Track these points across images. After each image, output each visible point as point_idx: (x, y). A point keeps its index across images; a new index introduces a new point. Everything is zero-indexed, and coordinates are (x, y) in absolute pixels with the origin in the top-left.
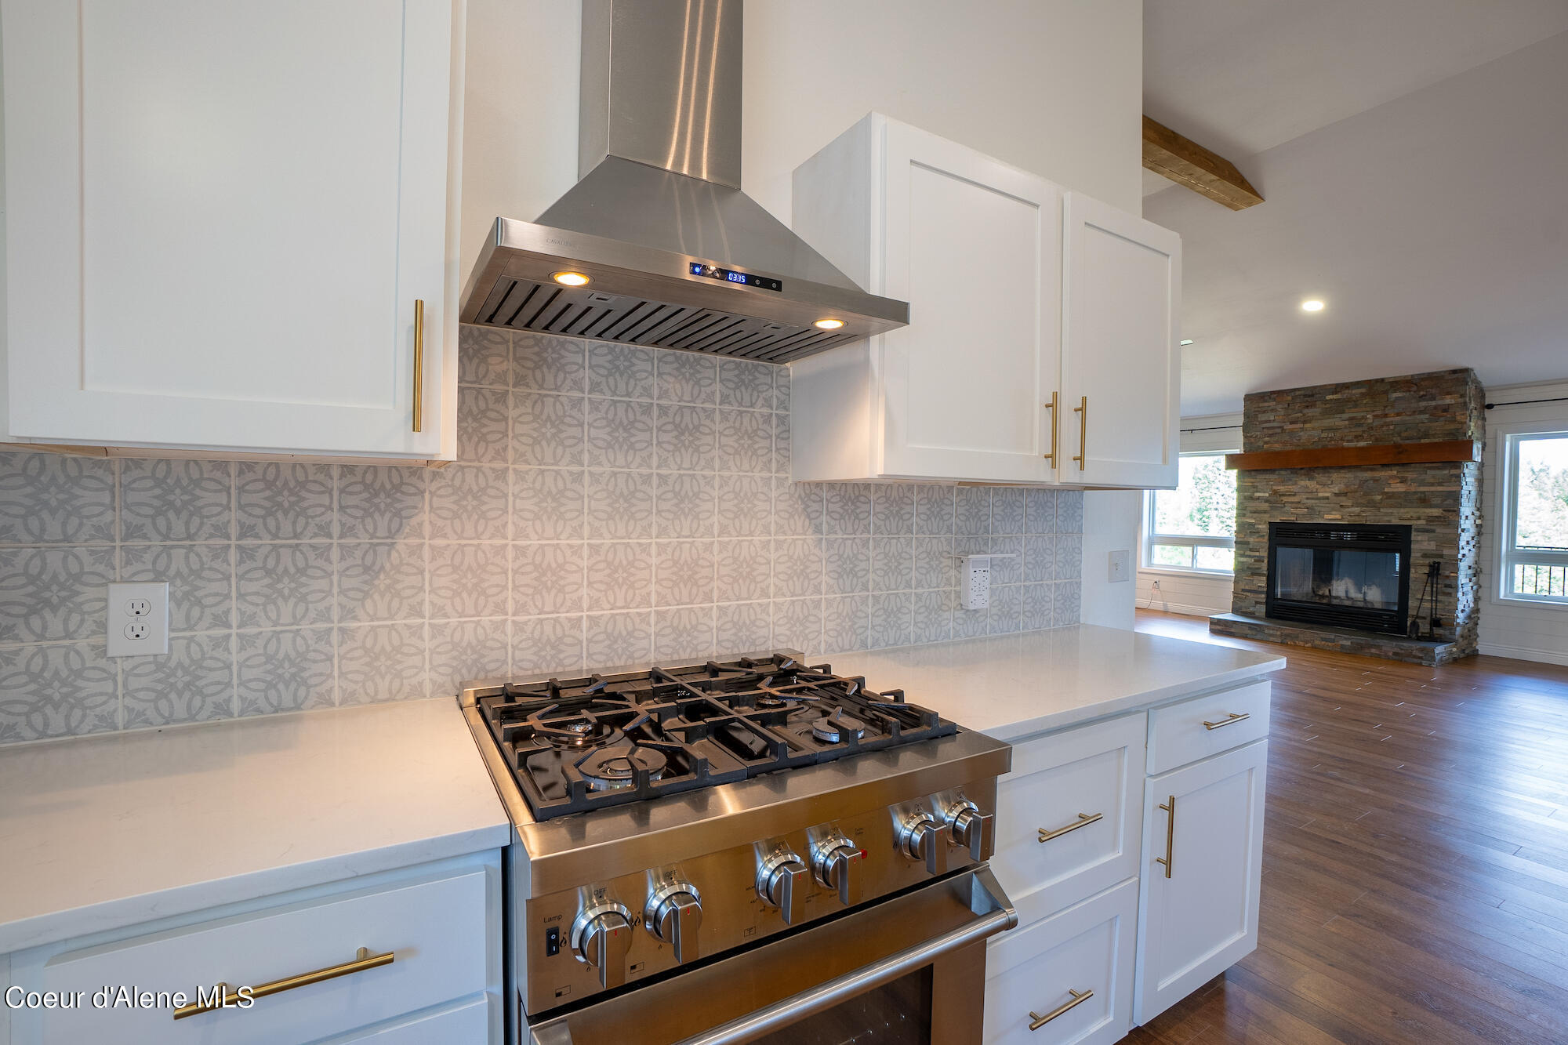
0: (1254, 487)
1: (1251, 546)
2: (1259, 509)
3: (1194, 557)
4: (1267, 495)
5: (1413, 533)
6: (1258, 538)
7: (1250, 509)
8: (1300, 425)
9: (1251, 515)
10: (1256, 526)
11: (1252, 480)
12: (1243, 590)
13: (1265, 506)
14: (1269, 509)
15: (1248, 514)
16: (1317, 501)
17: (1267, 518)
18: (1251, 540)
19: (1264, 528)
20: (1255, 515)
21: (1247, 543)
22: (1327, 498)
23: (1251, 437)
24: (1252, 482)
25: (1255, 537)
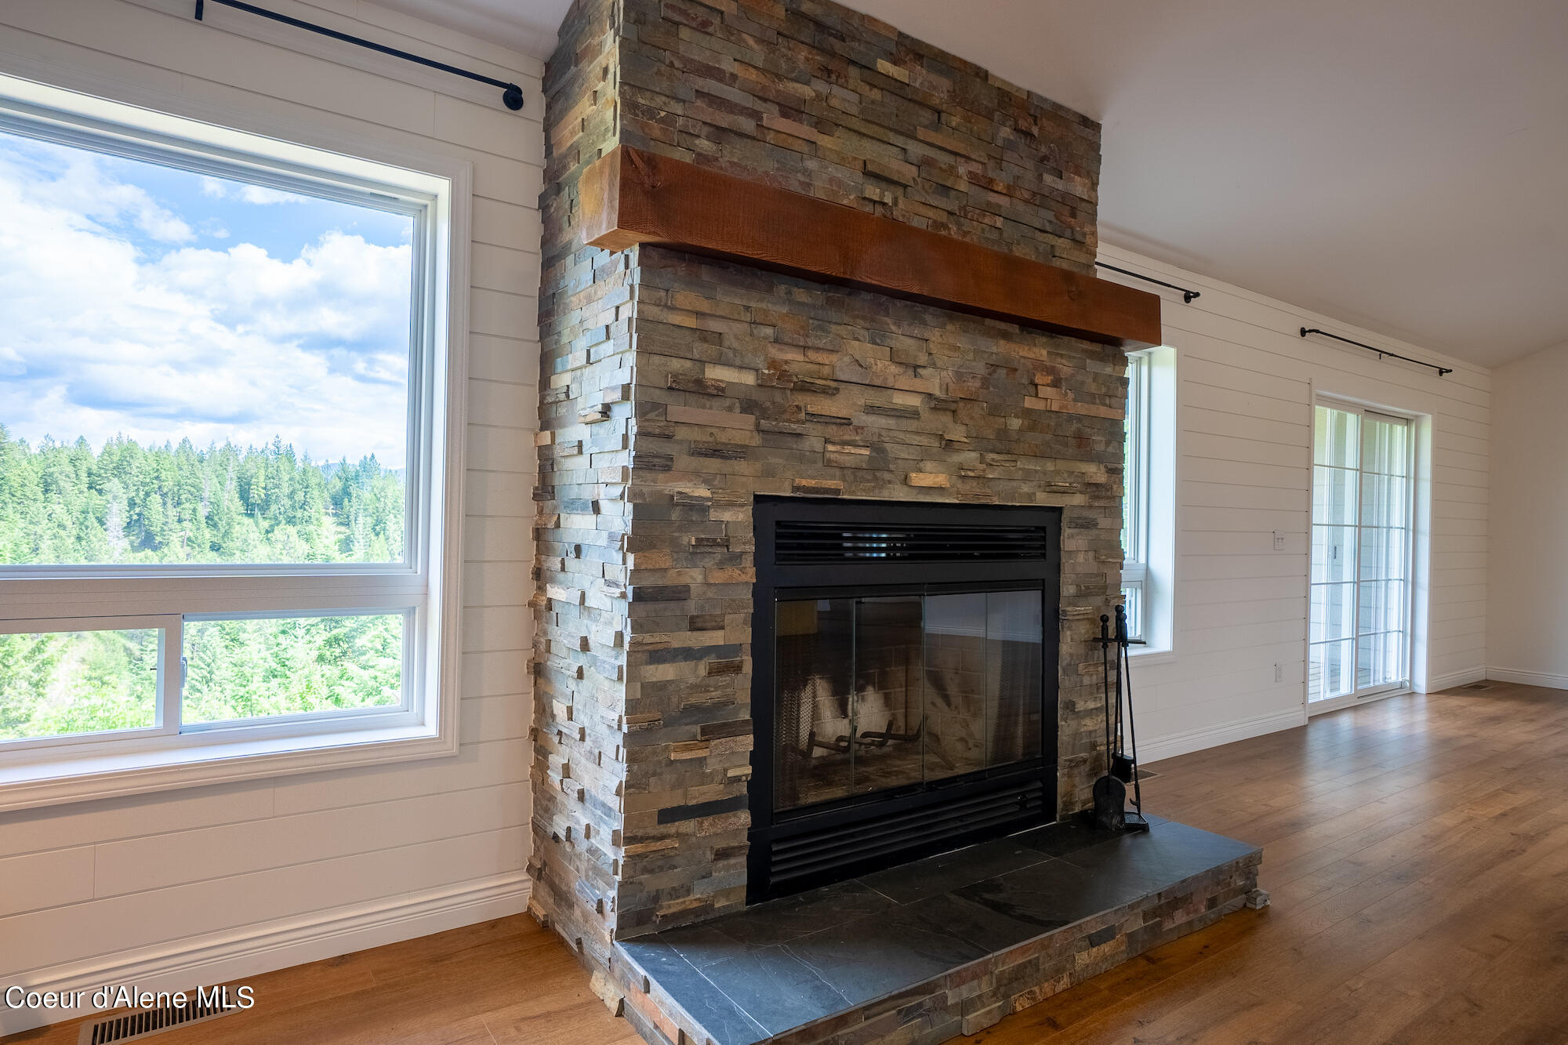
0: (704, 336)
1: (692, 607)
2: (723, 437)
3: (173, 672)
4: (749, 379)
5: (1066, 532)
6: (721, 566)
7: (696, 435)
8: (805, 130)
9: (696, 462)
10: (714, 515)
11: (704, 306)
12: (668, 815)
13: (739, 428)
14: (756, 440)
15: (683, 461)
16: (891, 422)
17: (748, 478)
18: (694, 577)
19: (738, 518)
20: (713, 465)
21: (679, 594)
22: (914, 414)
23: (651, 112)
24: (699, 314)
25: (709, 562)
